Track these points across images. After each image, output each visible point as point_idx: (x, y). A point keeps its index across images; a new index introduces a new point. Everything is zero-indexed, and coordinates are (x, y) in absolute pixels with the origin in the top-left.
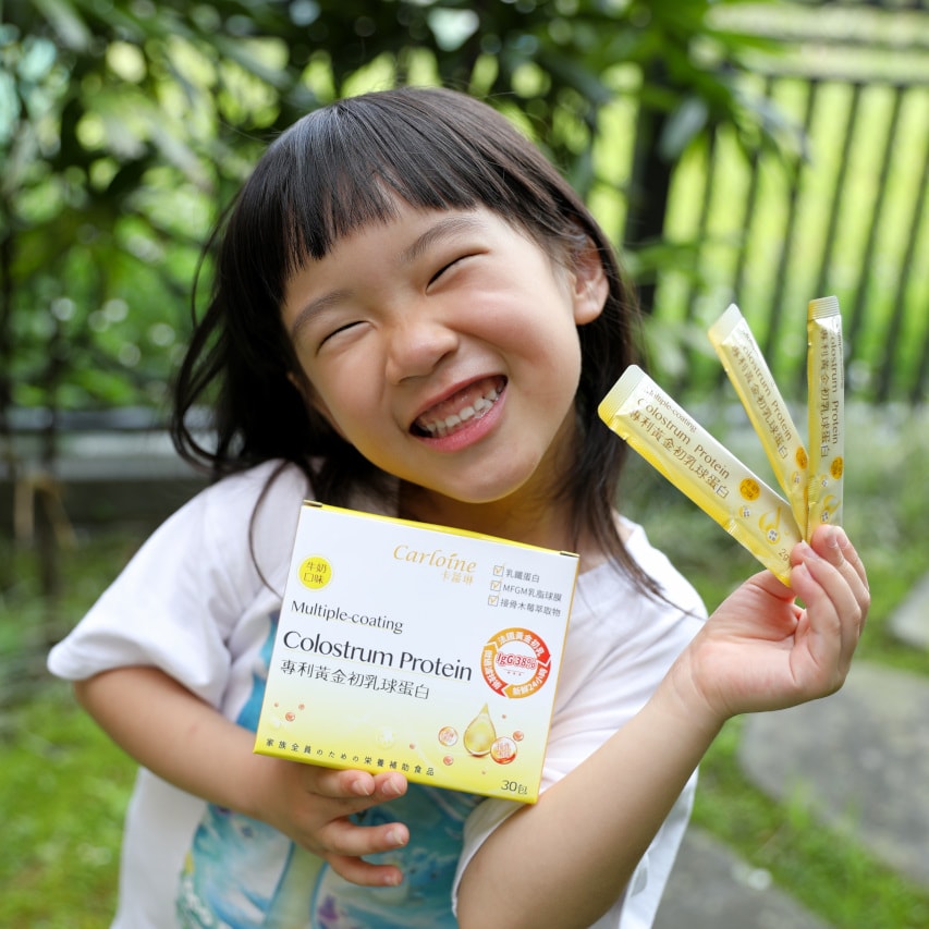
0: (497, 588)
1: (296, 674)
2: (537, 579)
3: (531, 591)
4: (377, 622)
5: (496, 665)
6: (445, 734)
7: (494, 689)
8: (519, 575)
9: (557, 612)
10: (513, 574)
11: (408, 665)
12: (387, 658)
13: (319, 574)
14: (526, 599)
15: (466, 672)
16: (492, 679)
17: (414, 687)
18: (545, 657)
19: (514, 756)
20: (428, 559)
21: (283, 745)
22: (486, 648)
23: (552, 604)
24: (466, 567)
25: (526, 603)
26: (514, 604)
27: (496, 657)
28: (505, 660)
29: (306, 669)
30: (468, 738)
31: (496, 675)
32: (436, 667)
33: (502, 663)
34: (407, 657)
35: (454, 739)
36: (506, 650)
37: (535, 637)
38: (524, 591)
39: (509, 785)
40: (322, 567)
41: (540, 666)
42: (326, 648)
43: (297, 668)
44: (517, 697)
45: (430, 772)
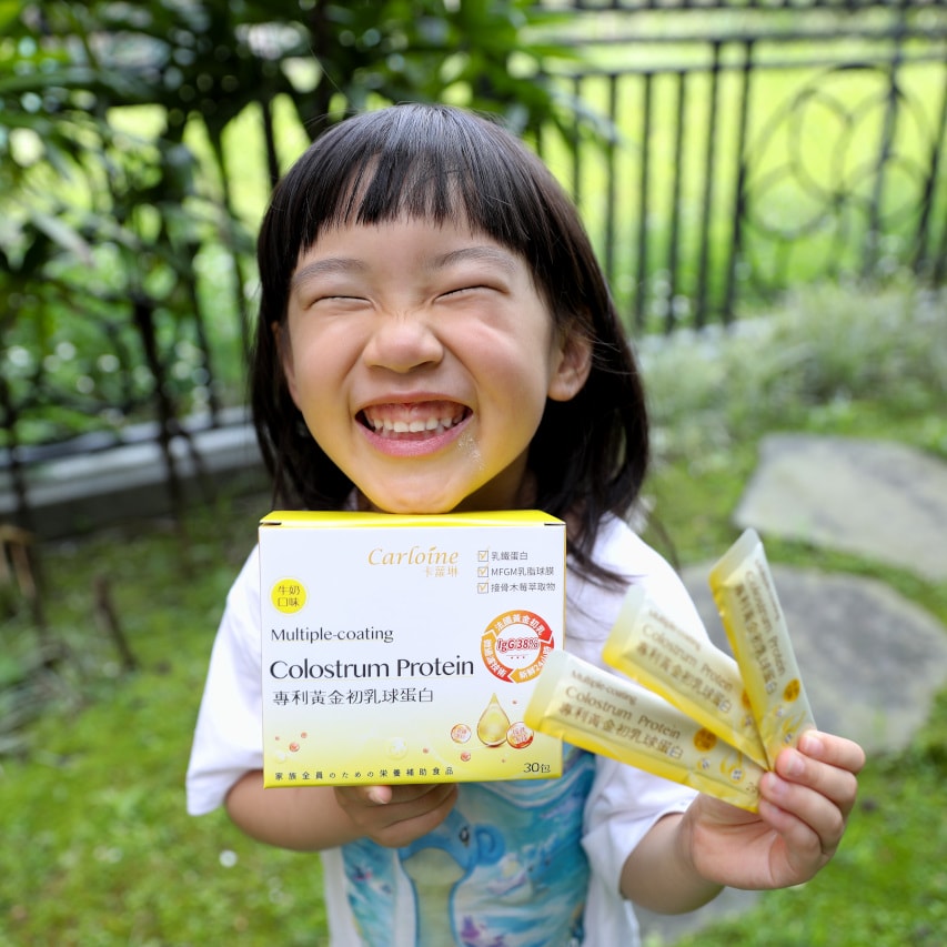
0: (485, 574)
1: (291, 704)
2: (525, 556)
3: (521, 571)
4: (365, 635)
5: (498, 653)
6: (457, 732)
7: (499, 677)
8: (505, 556)
9: (551, 586)
10: (499, 556)
11: (406, 672)
12: (383, 669)
13: (293, 596)
14: (517, 580)
15: (468, 667)
16: (496, 668)
17: (417, 692)
18: (547, 634)
19: (531, 739)
20: (405, 559)
21: (293, 776)
22: (484, 638)
23: (545, 579)
24: (448, 559)
25: (518, 583)
26: (505, 587)
27: (496, 644)
28: (505, 646)
29: (301, 697)
30: (481, 731)
31: (499, 663)
32: (436, 668)
33: (504, 650)
34: (403, 664)
35: (468, 733)
36: (505, 635)
37: (533, 616)
38: (513, 572)
39: (531, 767)
40: (294, 589)
41: (543, 645)
42: (316, 672)
43: (291, 697)
44: (524, 680)
45: (449, 771)
